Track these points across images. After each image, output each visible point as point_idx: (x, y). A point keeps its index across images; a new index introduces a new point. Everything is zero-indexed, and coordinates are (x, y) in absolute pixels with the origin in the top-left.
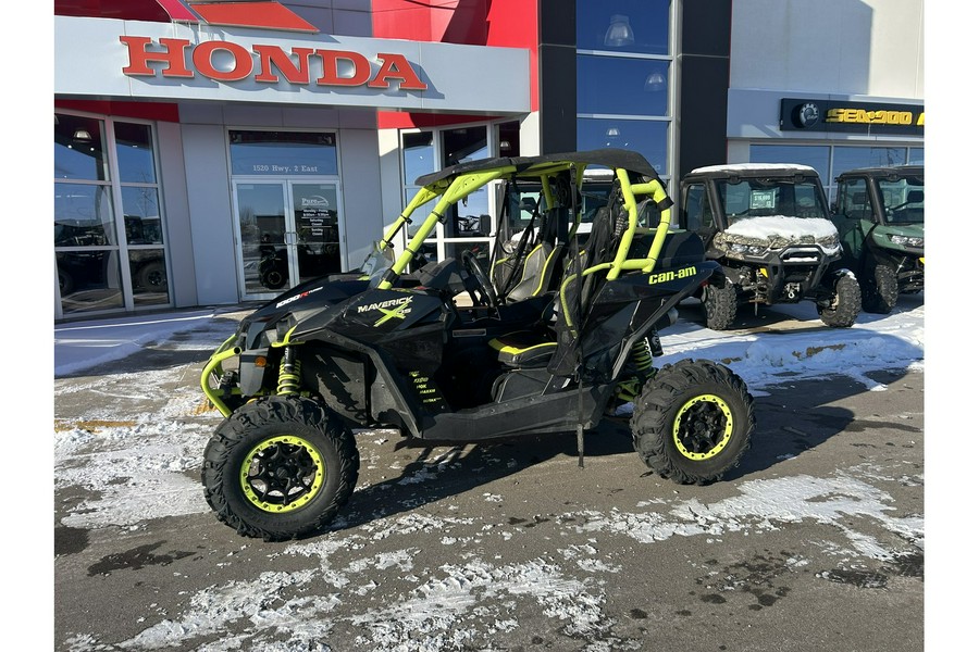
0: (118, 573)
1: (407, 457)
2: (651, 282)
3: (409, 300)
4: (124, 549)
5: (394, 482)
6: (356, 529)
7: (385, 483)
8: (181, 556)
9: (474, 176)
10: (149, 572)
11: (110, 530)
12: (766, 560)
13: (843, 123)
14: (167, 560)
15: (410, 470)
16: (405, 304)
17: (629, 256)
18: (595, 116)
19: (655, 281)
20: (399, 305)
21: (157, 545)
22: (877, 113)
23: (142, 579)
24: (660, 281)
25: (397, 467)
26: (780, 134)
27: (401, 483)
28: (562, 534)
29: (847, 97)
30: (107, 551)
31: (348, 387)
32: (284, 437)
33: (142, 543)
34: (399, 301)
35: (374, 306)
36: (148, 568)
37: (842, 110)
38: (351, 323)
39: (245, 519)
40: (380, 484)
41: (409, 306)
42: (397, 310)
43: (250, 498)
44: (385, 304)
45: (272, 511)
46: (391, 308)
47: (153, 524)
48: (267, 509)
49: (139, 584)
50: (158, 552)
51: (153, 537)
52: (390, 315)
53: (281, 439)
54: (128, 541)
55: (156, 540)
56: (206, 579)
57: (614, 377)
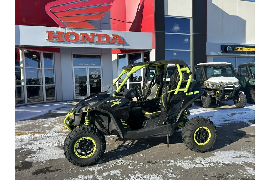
0: (40, 175)
1: (119, 143)
2: (187, 95)
3: (120, 99)
4: (42, 168)
5: (115, 150)
6: (105, 163)
7: (113, 150)
8: (57, 170)
9: (138, 67)
10: (49, 174)
11: (38, 162)
12: (222, 175)
13: (239, 51)
14: (53, 171)
15: (120, 147)
16: (119, 101)
17: (180, 88)
18: (170, 50)
19: (188, 95)
20: (118, 101)
21: (51, 167)
22: (248, 48)
23: (46, 177)
24: (189, 94)
25: (116, 146)
26: (221, 54)
27: (117, 151)
28: (163, 166)
29: (240, 44)
30: (37, 169)
31: (103, 123)
32: (86, 137)
33: (47, 166)
34: (118, 100)
35: (111, 101)
36: (48, 173)
37: (238, 48)
38: (105, 106)
39: (75, 160)
40: (111, 151)
41: (120, 101)
42: (117, 102)
43: (76, 154)
44: (114, 101)
45: (82, 158)
46: (116, 102)
47: (50, 161)
48: (81, 157)
49: (46, 178)
50: (51, 169)
51: (49, 164)
52: (115, 103)
53: (85, 137)
54: (43, 165)
55: (50, 166)
56: (63, 177)
57: (177, 121)
